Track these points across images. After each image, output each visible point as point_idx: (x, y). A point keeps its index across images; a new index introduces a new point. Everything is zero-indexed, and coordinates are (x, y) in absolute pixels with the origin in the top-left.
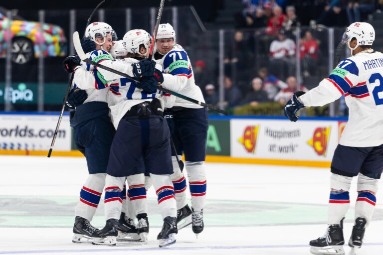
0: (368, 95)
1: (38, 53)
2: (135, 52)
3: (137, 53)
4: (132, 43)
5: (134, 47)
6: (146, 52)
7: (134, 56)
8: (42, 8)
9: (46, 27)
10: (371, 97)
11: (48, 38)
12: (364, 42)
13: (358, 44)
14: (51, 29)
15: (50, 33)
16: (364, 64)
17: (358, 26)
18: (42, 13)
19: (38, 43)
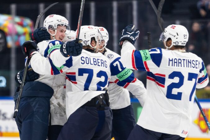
0: (163, 87)
1: (10, 43)
2: (87, 45)
3: (88, 45)
4: (85, 36)
5: (87, 40)
6: (96, 45)
7: (86, 48)
8: (13, 2)
9: (18, 19)
10: (165, 90)
11: (20, 29)
12: (178, 43)
13: (173, 44)
14: (22, 21)
15: (21, 25)
16: (170, 60)
17: (174, 28)
18: (13, 7)
19: (10, 34)
